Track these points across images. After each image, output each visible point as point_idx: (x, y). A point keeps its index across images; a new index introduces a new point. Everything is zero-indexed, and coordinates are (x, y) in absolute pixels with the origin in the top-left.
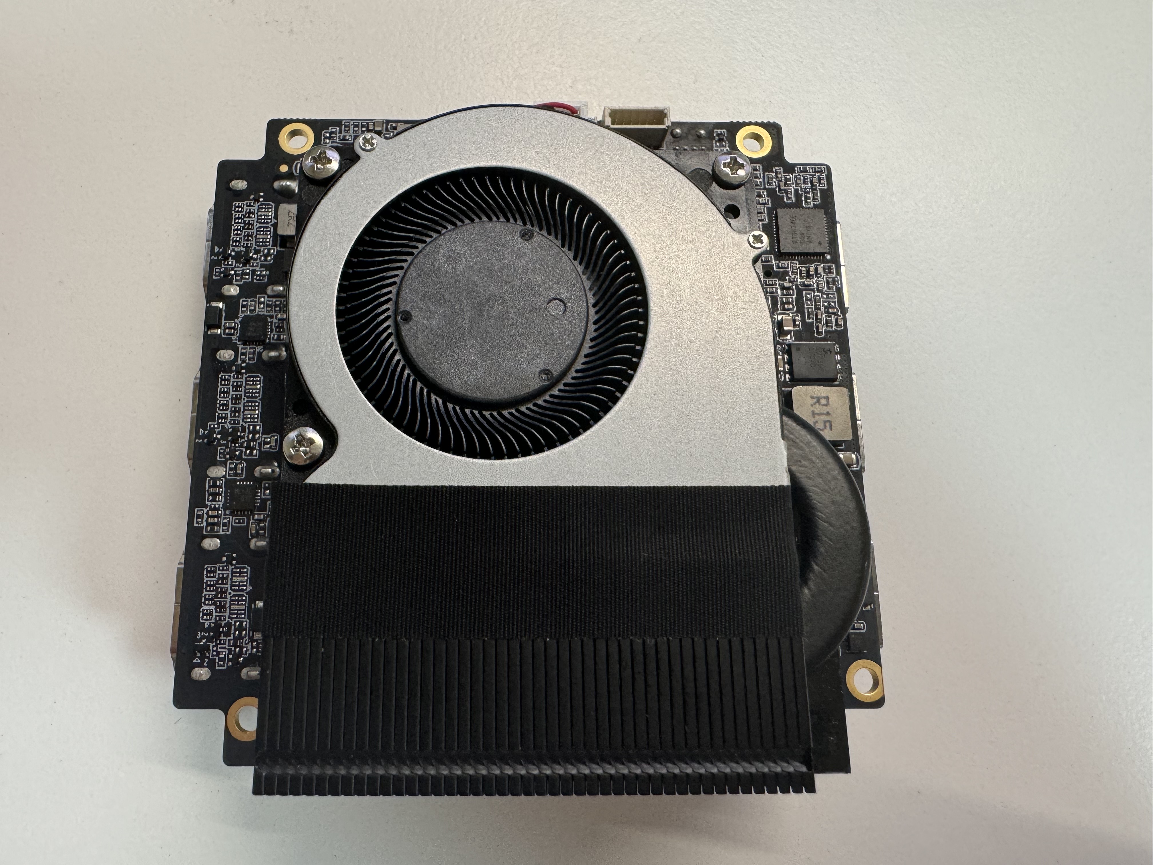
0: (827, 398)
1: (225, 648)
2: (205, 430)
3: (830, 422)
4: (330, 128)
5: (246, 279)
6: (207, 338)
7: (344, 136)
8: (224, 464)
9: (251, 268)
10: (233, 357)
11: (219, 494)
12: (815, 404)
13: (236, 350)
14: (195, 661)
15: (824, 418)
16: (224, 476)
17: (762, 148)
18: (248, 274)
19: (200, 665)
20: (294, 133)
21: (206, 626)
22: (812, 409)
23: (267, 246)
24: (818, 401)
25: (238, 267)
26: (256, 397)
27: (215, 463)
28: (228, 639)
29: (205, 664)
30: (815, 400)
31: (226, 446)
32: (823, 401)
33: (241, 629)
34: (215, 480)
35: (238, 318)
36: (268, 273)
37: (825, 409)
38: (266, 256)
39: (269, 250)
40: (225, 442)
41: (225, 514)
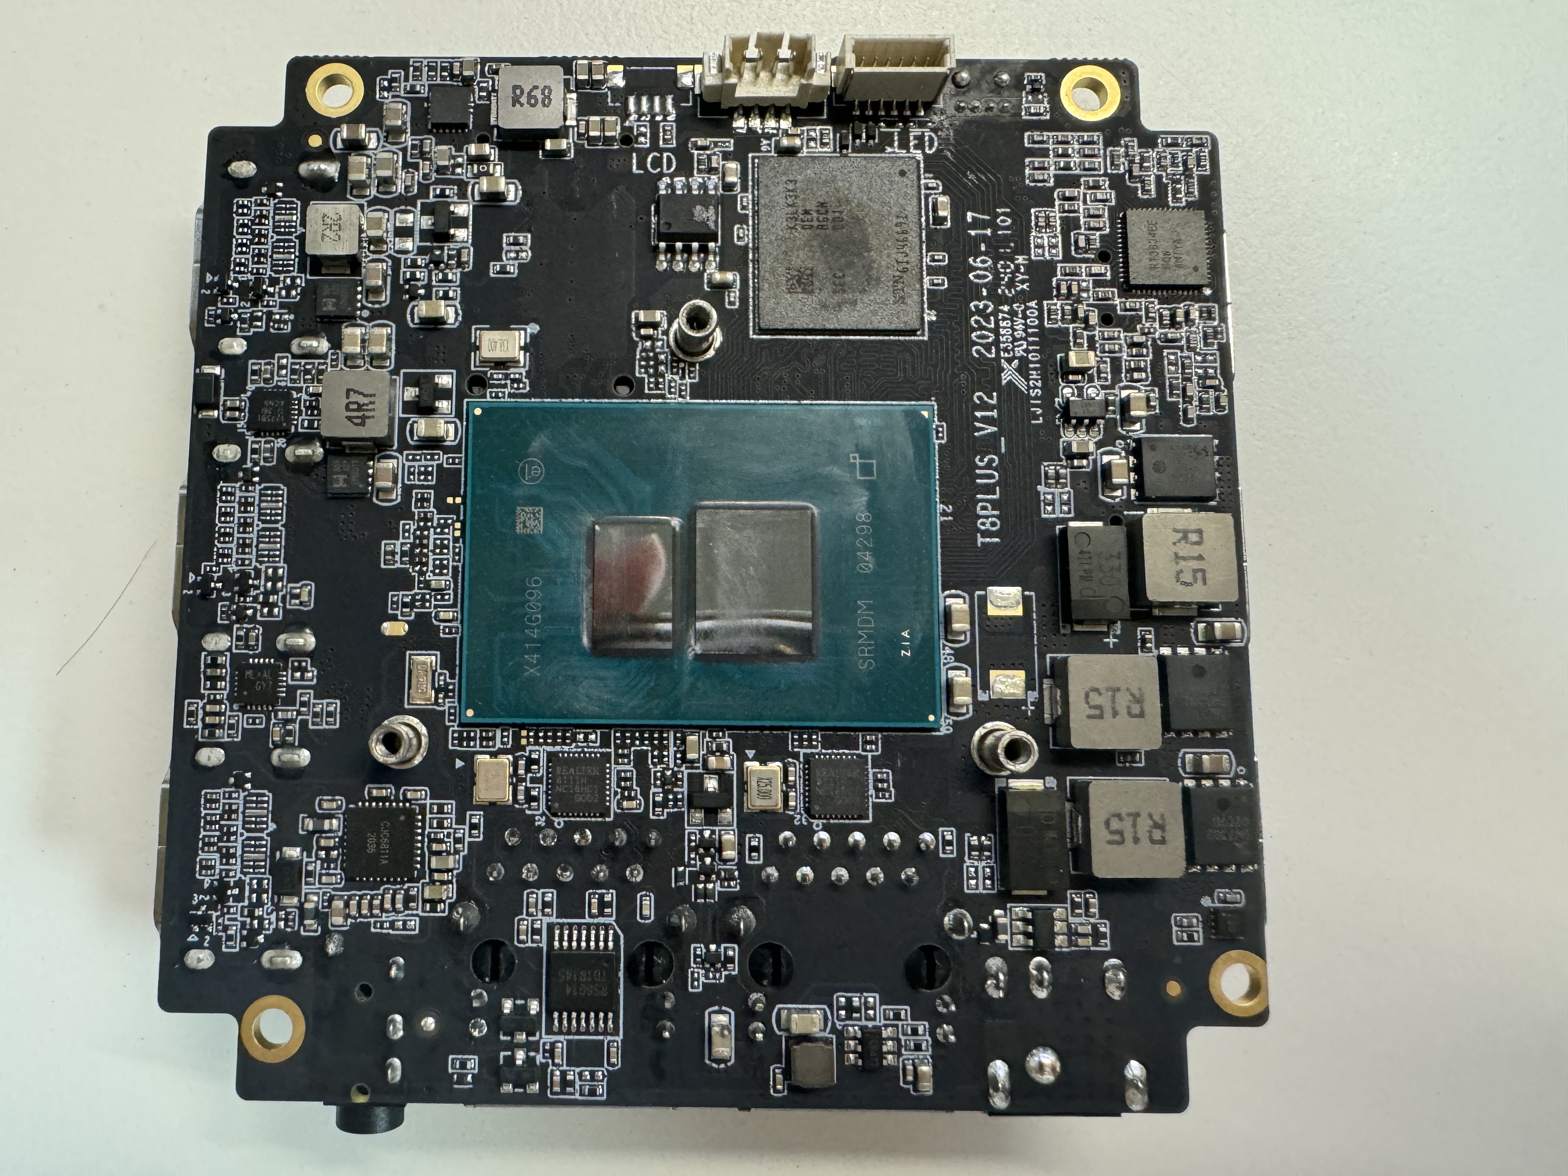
0: (1200, 532)
1: (235, 920)
2: (197, 574)
3: (1203, 571)
4: (390, 72)
5: (257, 327)
6: (197, 425)
7: (413, 87)
8: (227, 630)
9: (265, 310)
10: (239, 456)
11: (221, 678)
12: (1179, 541)
13: (243, 445)
14: (190, 939)
15: (1195, 564)
16: (229, 649)
17: (1102, 105)
18: (260, 319)
19: (199, 946)
20: (331, 81)
21: (206, 886)
22: (1174, 549)
23: (289, 271)
24: (1185, 537)
25: (244, 308)
26: (277, 522)
27: (214, 628)
28: (240, 905)
29: (206, 944)
30: (1180, 535)
31: (231, 600)
32: (1193, 537)
33: (260, 891)
34: (214, 655)
35: (245, 392)
36: (292, 317)
37: (1196, 551)
38: (288, 289)
39: (293, 279)
40: (229, 594)
41: (232, 710)
